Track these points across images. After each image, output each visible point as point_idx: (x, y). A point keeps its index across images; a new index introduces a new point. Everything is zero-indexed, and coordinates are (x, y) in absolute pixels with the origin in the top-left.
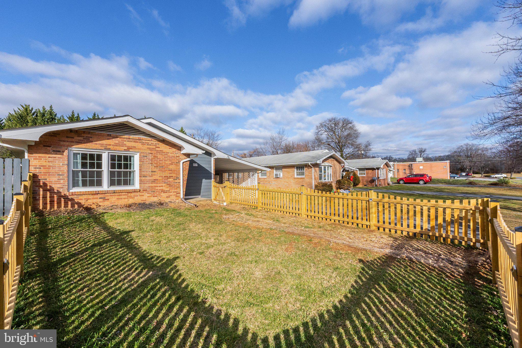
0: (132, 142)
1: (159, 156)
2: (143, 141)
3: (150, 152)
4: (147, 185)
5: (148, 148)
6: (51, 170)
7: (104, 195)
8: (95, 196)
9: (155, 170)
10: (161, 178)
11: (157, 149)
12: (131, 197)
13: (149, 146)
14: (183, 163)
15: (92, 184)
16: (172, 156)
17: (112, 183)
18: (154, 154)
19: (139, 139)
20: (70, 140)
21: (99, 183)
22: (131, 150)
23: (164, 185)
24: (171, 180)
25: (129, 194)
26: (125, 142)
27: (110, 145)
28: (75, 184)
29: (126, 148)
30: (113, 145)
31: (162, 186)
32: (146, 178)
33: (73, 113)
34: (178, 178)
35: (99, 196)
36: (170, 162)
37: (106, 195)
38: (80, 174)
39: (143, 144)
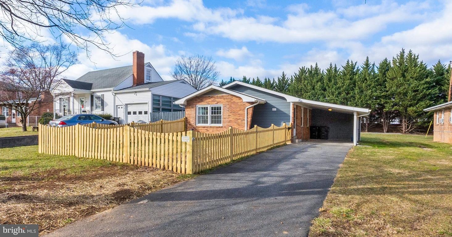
0: (219, 98)
1: (232, 105)
2: (224, 97)
3: (228, 103)
4: (226, 124)
5: (227, 101)
6: (191, 116)
7: (207, 128)
8: (204, 129)
9: (230, 115)
10: (233, 120)
11: (232, 101)
12: (218, 131)
13: (227, 100)
14: (247, 109)
15: (205, 123)
16: (241, 105)
17: (212, 122)
18: (230, 104)
19: (222, 96)
20: (196, 101)
21: (207, 123)
22: (218, 103)
23: (235, 124)
24: (239, 121)
25: (217, 129)
26: (216, 99)
27: (210, 102)
28: (199, 123)
29: (216, 103)
30: (211, 102)
31: (234, 125)
32: (226, 120)
33: (331, 65)
34: (244, 120)
35: (206, 129)
36: (239, 109)
37: (208, 128)
38: (201, 118)
39: (224, 99)
